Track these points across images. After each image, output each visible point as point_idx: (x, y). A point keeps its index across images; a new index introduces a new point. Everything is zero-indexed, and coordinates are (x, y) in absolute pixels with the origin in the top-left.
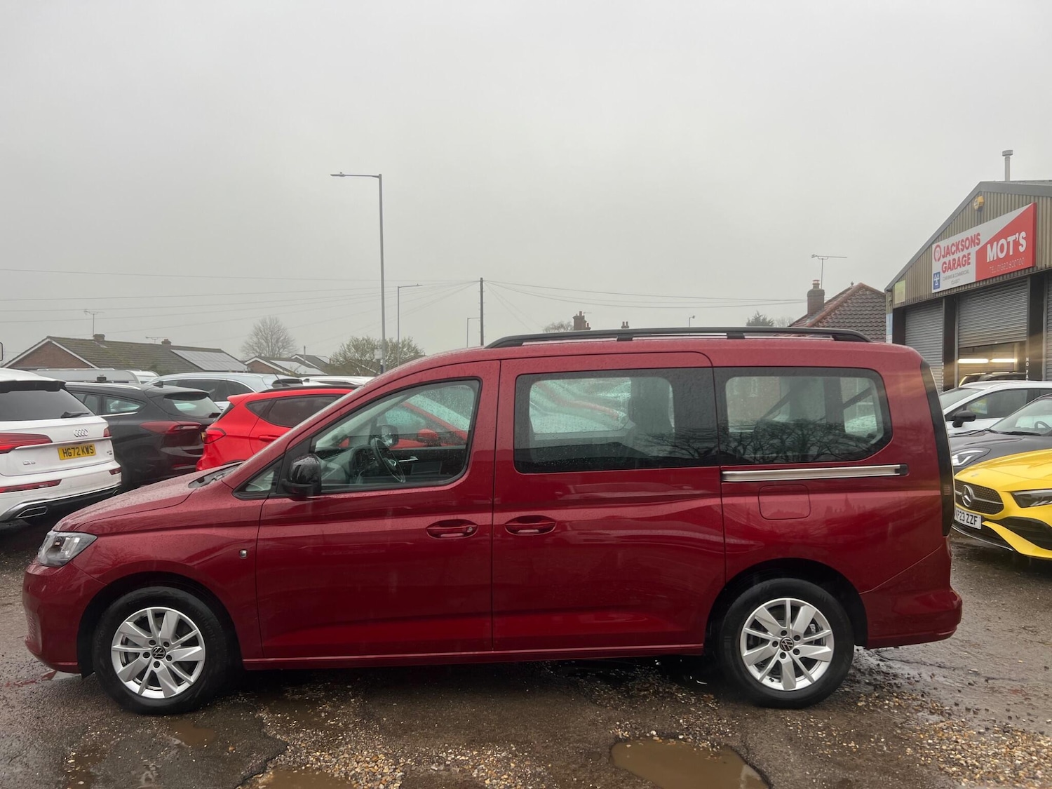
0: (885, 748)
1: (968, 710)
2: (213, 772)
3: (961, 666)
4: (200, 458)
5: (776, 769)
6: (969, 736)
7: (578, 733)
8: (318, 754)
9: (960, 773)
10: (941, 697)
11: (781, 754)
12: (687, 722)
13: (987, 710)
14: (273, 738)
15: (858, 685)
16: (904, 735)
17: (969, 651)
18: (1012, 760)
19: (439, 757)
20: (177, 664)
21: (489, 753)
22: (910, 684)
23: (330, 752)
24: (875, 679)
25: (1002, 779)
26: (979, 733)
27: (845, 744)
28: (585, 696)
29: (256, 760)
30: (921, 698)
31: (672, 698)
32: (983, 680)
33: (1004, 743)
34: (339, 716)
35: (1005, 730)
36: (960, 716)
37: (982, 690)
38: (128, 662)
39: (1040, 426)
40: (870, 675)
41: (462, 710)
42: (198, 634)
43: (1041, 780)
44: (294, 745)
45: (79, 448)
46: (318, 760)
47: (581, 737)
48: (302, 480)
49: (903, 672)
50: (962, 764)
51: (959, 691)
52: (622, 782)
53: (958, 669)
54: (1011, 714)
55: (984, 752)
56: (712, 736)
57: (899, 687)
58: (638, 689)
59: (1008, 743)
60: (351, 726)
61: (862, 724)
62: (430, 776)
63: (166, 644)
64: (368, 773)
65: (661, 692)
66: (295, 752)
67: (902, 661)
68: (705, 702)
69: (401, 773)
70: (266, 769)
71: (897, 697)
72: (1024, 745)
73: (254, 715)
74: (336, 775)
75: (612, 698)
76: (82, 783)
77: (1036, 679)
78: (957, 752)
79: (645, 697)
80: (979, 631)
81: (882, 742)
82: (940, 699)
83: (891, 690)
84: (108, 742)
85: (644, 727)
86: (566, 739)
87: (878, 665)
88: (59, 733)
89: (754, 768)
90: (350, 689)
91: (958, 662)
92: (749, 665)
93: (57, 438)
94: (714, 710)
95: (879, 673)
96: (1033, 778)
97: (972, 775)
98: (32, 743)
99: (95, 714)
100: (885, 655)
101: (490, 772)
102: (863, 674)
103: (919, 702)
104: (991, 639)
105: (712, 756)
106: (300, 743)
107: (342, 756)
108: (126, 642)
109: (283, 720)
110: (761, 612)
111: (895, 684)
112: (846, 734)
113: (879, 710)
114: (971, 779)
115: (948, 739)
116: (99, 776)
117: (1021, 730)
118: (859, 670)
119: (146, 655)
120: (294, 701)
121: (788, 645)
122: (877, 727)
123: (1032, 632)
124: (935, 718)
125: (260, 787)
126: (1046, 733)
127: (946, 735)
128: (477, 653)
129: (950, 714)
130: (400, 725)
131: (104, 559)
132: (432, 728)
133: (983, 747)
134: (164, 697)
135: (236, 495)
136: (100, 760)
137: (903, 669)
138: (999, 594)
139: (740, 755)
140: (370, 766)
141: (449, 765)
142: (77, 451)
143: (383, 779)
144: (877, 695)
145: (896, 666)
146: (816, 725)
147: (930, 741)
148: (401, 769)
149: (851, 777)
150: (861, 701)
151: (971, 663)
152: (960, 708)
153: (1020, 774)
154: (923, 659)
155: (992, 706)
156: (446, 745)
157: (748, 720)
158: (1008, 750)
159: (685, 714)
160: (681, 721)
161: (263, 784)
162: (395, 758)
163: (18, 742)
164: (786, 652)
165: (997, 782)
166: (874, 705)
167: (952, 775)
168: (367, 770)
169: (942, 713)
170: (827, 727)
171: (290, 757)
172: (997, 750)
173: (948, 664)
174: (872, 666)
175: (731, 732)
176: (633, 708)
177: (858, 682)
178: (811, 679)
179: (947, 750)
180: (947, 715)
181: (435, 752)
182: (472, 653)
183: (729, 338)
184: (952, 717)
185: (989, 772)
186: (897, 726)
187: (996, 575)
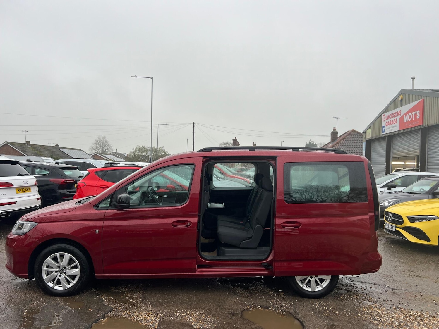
0: (350, 314)
1: (384, 300)
2: (83, 318)
3: (383, 284)
4: (75, 194)
5: (306, 320)
6: (383, 310)
7: (229, 306)
8: (125, 312)
9: (378, 324)
10: (373, 295)
11: (309, 315)
12: (273, 303)
13: (391, 301)
14: (107, 306)
15: (341, 290)
16: (358, 309)
17: (387, 279)
18: (399, 319)
19: (174, 314)
20: (68, 276)
21: (194, 313)
22: (362, 290)
23: (130, 311)
24: (348, 288)
25: (394, 326)
26: (387, 309)
27: (334, 312)
28: (233, 292)
29: (101, 314)
30: (366, 296)
31: (267, 294)
32: (391, 289)
33: (396, 313)
34: (133, 298)
35: (397, 308)
36: (380, 303)
37: (390, 293)
38: (48, 275)
39: (422, 190)
40: (346, 287)
41: (184, 296)
42: (78, 264)
43: (410, 327)
44: (115, 309)
45: (25, 189)
46: (125, 314)
47: (230, 308)
48: (122, 202)
49: (360, 286)
50: (379, 320)
51: (381, 293)
52: (246, 324)
53: (381, 285)
54: (400, 302)
55: (388, 316)
56: (282, 308)
57: (357, 291)
58: (254, 290)
59: (398, 313)
60: (138, 302)
61: (341, 305)
62: (170, 321)
63: (65, 268)
64: (146, 319)
65: (263, 291)
66: (116, 311)
67: (359, 282)
68: (280, 295)
69: (159, 320)
70: (104, 317)
71: (356, 295)
72: (404, 314)
73: (99, 297)
74: (133, 320)
75: (243, 293)
76: (30, 321)
77: (412, 290)
78: (378, 316)
79: (256, 293)
80: (391, 271)
81: (349, 311)
82: (373, 296)
83: (354, 293)
84: (40, 306)
85: (255, 304)
86: (224, 308)
87: (350, 283)
88: (20, 302)
89: (298, 320)
90: (138, 288)
91: (382, 283)
92: (298, 281)
93: (16, 184)
94: (284, 298)
95: (350, 286)
96: (407, 326)
97: (383, 324)
98: (9, 306)
99: (34, 296)
100: (353, 279)
101: (194, 320)
102: (344, 286)
103: (365, 297)
104: (395, 274)
105: (282, 316)
106: (118, 308)
107: (135, 313)
108: (48, 266)
109: (111, 299)
111: (356, 290)
112: (335, 308)
113: (349, 300)
114: (383, 326)
115: (374, 311)
116: (37, 319)
117: (404, 308)
118: (342, 285)
119: (56, 272)
120: (115, 292)
122: (347, 306)
123: (412, 272)
124: (371, 303)
125: (102, 324)
126: (413, 310)
127: (374, 309)
128: (190, 274)
129: (376, 302)
130: (158, 302)
131: (39, 233)
132: (171, 303)
133: (388, 314)
134: (63, 289)
135: (95, 208)
136: (37, 313)
137: (360, 285)
138: (401, 257)
139: (293, 315)
140: (146, 317)
141: (178, 317)
142: (23, 190)
143: (152, 321)
144: (348, 294)
145: (357, 284)
146: (324, 305)
147: (368, 312)
148: (159, 318)
149: (336, 324)
150: (342, 296)
151: (387, 283)
152: (381, 299)
153: (402, 325)
154: (368, 281)
155: (393, 299)
156: (177, 309)
157: (297, 302)
158: (398, 315)
159: (272, 300)
160: (270, 302)
161: (103, 323)
162: (156, 314)
163: (3, 306)
165: (392, 327)
166: (347, 298)
167: (375, 324)
168: (145, 318)
169: (373, 302)
170: (327, 305)
171: (114, 313)
172: (393, 316)
173: (378, 283)
174: (347, 283)
175: (290, 307)
176: (252, 297)
177: (342, 289)
178: (322, 287)
179: (374, 315)
180: (375, 302)
181: (173, 312)
182: (188, 274)
183: (293, 151)
184: (377, 303)
185: (390, 324)
186: (355, 306)
187: (400, 250)
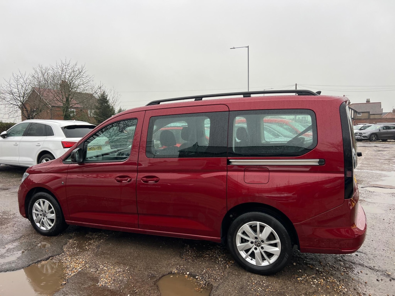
3: (383, 270)
8: (69, 257)
12: (207, 271)
14: (63, 249)
20: (49, 219)
21: (116, 268)
23: (72, 257)
28: (180, 253)
30: (337, 282)
31: (214, 260)
34: (91, 245)
38: (37, 217)
41: (129, 250)
42: (53, 210)
44: (65, 253)
47: (157, 269)
51: (366, 283)
56: (209, 280)
57: (331, 275)
60: (90, 249)
62: (87, 273)
63: (46, 212)
65: (214, 256)
66: (62, 255)
69: (81, 270)
70: (48, 259)
73: (68, 240)
74: (64, 266)
75: (191, 255)
79: (204, 257)
82: (348, 285)
83: (325, 275)
85: (187, 270)
86: (150, 269)
90: (106, 236)
92: (240, 251)
94: (226, 268)
101: (107, 276)
106: (68, 252)
108: (36, 210)
109: (74, 243)
110: (246, 227)
113: (306, 284)
119: (41, 215)
120: (86, 237)
121: (258, 244)
128: (134, 229)
130: (103, 252)
132: (111, 255)
134: (46, 230)
135: (63, 162)
141: (98, 270)
143: (74, 270)
144: (314, 276)
146: (263, 284)
148: (83, 268)
150: (302, 278)
152: (355, 291)
154: (365, 263)
156: (107, 262)
157: (233, 276)
159: (210, 268)
160: (205, 270)
162: (86, 264)
164: (257, 248)
168: (74, 266)
169: (339, 293)
170: (267, 286)
171: (60, 257)
173: (376, 268)
176: (193, 261)
178: (269, 262)
180: (342, 293)
181: (100, 264)
182: (132, 228)
183: (244, 97)
